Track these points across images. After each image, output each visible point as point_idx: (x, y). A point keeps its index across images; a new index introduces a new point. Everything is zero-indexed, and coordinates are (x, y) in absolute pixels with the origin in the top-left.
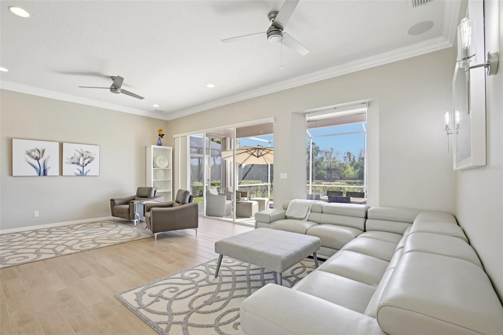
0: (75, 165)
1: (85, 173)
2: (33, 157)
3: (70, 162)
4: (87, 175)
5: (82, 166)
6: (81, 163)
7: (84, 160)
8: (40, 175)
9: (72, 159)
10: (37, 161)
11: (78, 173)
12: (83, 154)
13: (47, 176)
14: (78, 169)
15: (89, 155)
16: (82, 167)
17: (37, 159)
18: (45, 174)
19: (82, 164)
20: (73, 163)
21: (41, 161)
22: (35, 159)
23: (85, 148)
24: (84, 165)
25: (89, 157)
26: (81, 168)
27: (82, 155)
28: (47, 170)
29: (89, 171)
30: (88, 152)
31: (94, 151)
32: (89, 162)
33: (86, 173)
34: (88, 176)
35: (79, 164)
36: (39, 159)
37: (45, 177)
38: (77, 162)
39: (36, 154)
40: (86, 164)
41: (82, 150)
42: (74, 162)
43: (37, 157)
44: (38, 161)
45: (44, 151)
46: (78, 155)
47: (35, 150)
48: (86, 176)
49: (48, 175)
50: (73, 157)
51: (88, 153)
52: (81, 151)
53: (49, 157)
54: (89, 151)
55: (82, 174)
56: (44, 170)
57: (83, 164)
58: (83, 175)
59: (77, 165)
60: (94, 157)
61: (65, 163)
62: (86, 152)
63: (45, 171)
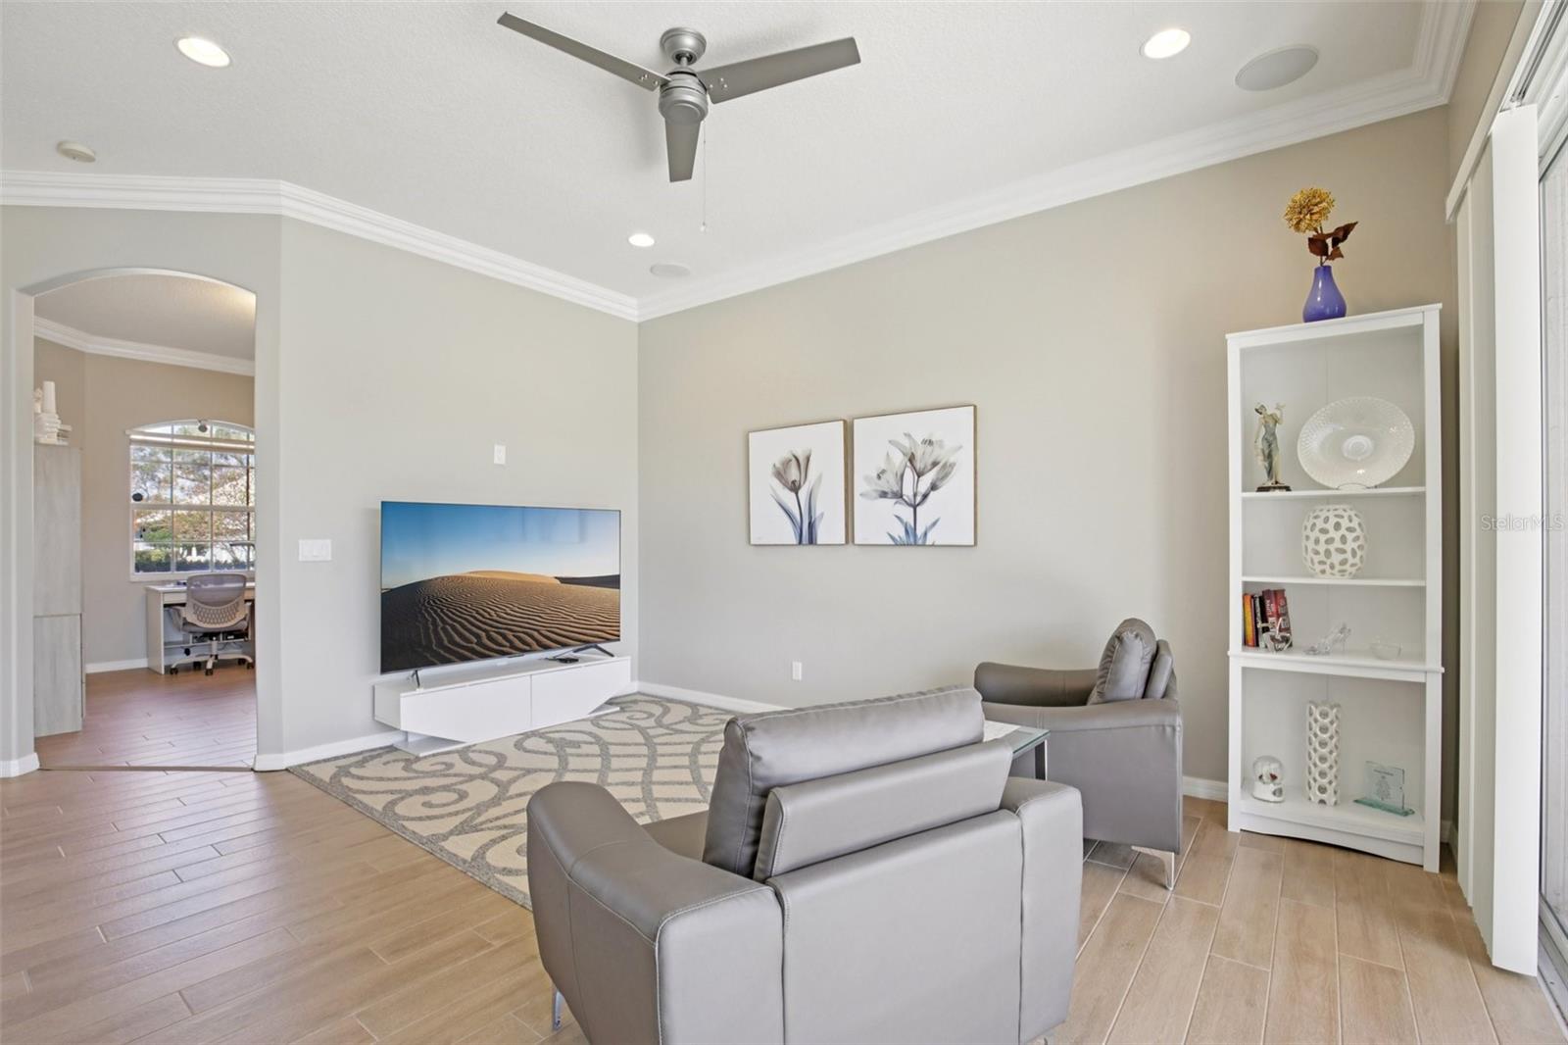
0: (889, 502)
1: (920, 532)
2: (785, 484)
3: (876, 491)
4: (928, 543)
5: (910, 505)
6: (908, 492)
7: (919, 477)
8: (800, 542)
9: (879, 477)
10: (793, 495)
11: (899, 532)
12: (913, 454)
13: (816, 544)
14: (897, 517)
15: (937, 453)
16: (912, 509)
17: (795, 488)
18: (812, 541)
19: (911, 494)
20: (884, 495)
21: (803, 493)
22: (791, 490)
23: (919, 427)
24: (919, 499)
25: (935, 464)
26: (907, 513)
27: (912, 459)
28: (817, 523)
29: (934, 524)
30: (930, 443)
31: (951, 431)
32: (934, 487)
33: (925, 534)
34: (933, 545)
35: (901, 497)
36: (799, 487)
37: (811, 547)
38: (896, 488)
39: (793, 474)
40: (925, 496)
41: (908, 435)
42: (886, 490)
43: (794, 482)
44: (797, 494)
45: (808, 459)
46: (899, 459)
47: (790, 460)
48: (924, 545)
49: (819, 542)
50: (883, 472)
51: (929, 449)
52: (906, 443)
53: (820, 478)
54: (933, 440)
55: (912, 540)
56: (810, 523)
57: (915, 495)
58: (916, 545)
59: (894, 500)
60: (952, 460)
61: (861, 495)
62: (924, 442)
63: (811, 526)
